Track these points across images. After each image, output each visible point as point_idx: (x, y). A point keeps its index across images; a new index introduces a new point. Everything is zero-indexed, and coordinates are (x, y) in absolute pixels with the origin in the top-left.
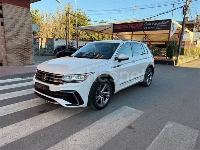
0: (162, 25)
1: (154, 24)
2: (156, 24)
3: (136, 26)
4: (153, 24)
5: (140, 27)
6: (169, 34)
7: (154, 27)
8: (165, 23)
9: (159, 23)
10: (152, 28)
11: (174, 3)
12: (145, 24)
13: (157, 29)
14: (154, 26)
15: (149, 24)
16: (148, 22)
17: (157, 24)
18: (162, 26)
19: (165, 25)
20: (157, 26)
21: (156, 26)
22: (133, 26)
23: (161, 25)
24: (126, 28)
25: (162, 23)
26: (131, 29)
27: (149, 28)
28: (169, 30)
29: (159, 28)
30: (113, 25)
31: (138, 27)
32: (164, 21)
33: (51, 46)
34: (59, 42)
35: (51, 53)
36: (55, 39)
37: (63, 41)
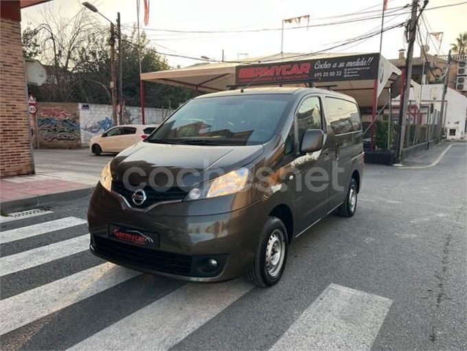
0: (358, 67)
1: (338, 65)
2: (342, 65)
3: (295, 69)
4: (335, 66)
5: (304, 72)
6: (375, 88)
7: (339, 73)
8: (363, 63)
9: (350, 64)
10: (332, 74)
11: (383, 14)
12: (317, 66)
13: (345, 76)
14: (337, 69)
15: (326, 66)
16: (323, 61)
17: (346, 64)
18: (358, 69)
19: (364, 68)
20: (346, 70)
21: (342, 69)
22: (288, 70)
23: (356, 67)
24: (270, 76)
25: (357, 63)
26: (280, 78)
27: (326, 74)
28: (373, 80)
29: (350, 74)
30: (237, 67)
31: (300, 73)
32: (361, 57)
33: (71, 123)
34: (93, 112)
35: (70, 142)
36: (80, 105)
37: (102, 109)
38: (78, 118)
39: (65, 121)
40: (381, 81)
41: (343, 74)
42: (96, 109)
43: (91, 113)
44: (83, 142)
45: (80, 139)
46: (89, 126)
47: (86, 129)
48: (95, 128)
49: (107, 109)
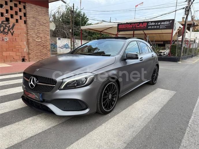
1: (158, 24)
2: (159, 24)
3: (141, 25)
4: (156, 24)
6: (172, 33)
7: (158, 27)
8: (168, 23)
9: (162, 23)
10: (155, 27)
11: (177, 3)
12: (149, 24)
13: (160, 28)
14: (157, 25)
15: (153, 24)
16: (152, 22)
17: (161, 23)
18: (166, 25)
19: (168, 25)
20: (161, 25)
21: (159, 25)
22: (138, 25)
24: (131, 28)
25: (166, 23)
26: (135, 28)
27: (153, 27)
28: (172, 30)
29: (162, 27)
30: (118, 24)
31: (143, 26)
32: (167, 20)
33: (54, 45)
34: (62, 41)
35: (53, 52)
36: (57, 38)
37: (65, 40)
38: (56, 43)
39: (52, 44)
40: (175, 30)
41: (159, 27)
42: (63, 40)
43: (61, 41)
44: (58, 52)
45: (57, 51)
46: (60, 46)
47: (59, 47)
48: (62, 47)
49: (66, 40)
